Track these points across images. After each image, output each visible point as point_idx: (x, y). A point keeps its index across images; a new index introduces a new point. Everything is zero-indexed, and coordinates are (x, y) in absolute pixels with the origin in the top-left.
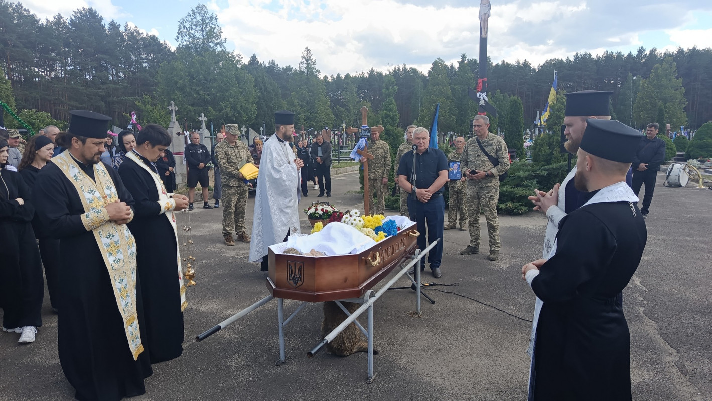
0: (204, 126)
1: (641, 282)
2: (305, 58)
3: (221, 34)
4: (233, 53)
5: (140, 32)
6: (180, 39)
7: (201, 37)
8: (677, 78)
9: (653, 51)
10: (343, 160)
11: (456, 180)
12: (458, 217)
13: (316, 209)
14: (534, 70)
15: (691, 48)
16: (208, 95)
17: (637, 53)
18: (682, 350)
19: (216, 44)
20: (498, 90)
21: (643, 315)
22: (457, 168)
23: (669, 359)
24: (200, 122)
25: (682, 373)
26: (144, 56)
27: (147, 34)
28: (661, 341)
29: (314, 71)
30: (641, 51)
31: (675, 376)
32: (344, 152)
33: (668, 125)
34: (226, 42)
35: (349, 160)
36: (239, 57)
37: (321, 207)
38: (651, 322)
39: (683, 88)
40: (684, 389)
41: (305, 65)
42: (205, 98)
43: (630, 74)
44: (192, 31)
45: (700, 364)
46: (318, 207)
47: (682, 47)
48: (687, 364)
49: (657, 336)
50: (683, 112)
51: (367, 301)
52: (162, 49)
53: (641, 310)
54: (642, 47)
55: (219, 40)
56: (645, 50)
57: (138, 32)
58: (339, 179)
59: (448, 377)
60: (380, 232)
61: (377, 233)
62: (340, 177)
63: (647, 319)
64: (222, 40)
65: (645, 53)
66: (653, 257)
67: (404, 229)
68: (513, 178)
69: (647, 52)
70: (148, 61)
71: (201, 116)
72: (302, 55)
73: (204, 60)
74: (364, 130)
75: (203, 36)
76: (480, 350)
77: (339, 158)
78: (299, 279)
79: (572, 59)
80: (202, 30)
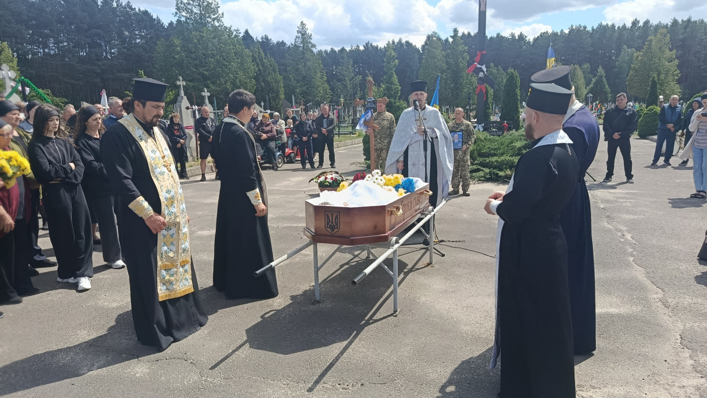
0: (207, 101)
1: (631, 237)
2: (301, 33)
3: (218, 9)
4: (230, 28)
5: (133, 7)
6: (178, 15)
7: (199, 12)
8: (671, 50)
9: (647, 22)
10: (343, 134)
11: (458, 149)
12: (461, 184)
13: (326, 178)
14: (529, 42)
15: (685, 19)
16: (207, 70)
17: (631, 25)
18: (666, 289)
19: (214, 20)
20: (492, 64)
21: (633, 263)
22: (457, 137)
23: (655, 296)
24: (203, 97)
25: (665, 306)
26: (137, 32)
27: (139, 10)
28: (647, 283)
29: (310, 45)
30: (635, 23)
31: (659, 309)
32: (342, 127)
33: (661, 97)
34: (223, 17)
35: (348, 134)
36: (237, 33)
37: (331, 176)
38: (640, 268)
39: (676, 60)
40: (666, 318)
41: (300, 40)
42: (204, 74)
43: (625, 47)
44: (189, 7)
45: (681, 299)
46: (327, 176)
47: (677, 19)
48: (670, 300)
49: (645, 279)
50: (676, 84)
51: (393, 246)
52: (155, 25)
53: (631, 259)
54: (636, 19)
55: (216, 16)
56: (639, 22)
57: (131, 8)
58: (340, 152)
59: (462, 311)
60: (400, 190)
61: (397, 191)
62: (341, 150)
63: (636, 266)
64: (219, 15)
65: (639, 25)
66: (643, 217)
67: (419, 188)
68: (511, 148)
69: (641, 24)
70: (142, 37)
71: (204, 92)
72: (298, 29)
73: (202, 36)
74: (369, 102)
75: (200, 11)
76: (488, 291)
77: (339, 132)
78: (336, 227)
79: (567, 31)
80: (199, 5)
